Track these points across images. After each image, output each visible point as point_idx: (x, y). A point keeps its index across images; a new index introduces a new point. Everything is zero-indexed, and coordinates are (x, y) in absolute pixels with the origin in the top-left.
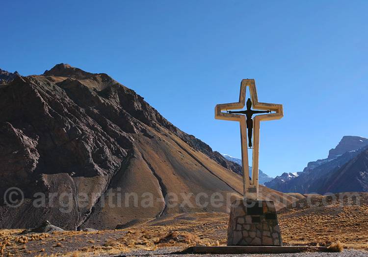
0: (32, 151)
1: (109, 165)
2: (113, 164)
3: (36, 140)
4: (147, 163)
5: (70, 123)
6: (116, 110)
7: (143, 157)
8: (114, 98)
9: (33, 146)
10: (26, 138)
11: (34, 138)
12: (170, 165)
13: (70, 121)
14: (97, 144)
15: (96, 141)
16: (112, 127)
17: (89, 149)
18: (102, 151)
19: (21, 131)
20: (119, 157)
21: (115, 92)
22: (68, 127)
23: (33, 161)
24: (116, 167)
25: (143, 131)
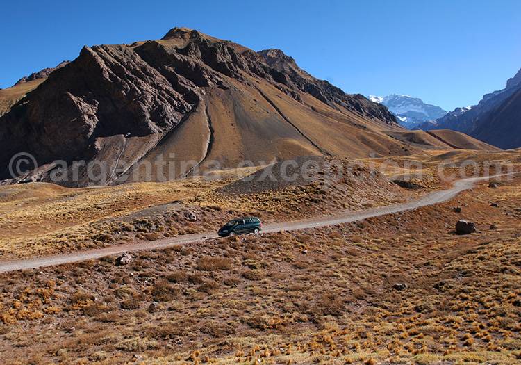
0: (90, 116)
1: (167, 122)
2: (172, 121)
3: (95, 106)
4: (208, 116)
5: (130, 85)
6: (191, 66)
7: (206, 110)
8: (195, 53)
9: (91, 112)
10: (84, 105)
11: (93, 104)
12: (233, 116)
13: (130, 82)
14: (156, 102)
15: (155, 99)
16: (183, 83)
17: (145, 108)
18: (161, 109)
19: (81, 99)
20: (181, 113)
21: (196, 47)
22: (127, 89)
23: (90, 126)
24: (175, 123)
25: (220, 83)
